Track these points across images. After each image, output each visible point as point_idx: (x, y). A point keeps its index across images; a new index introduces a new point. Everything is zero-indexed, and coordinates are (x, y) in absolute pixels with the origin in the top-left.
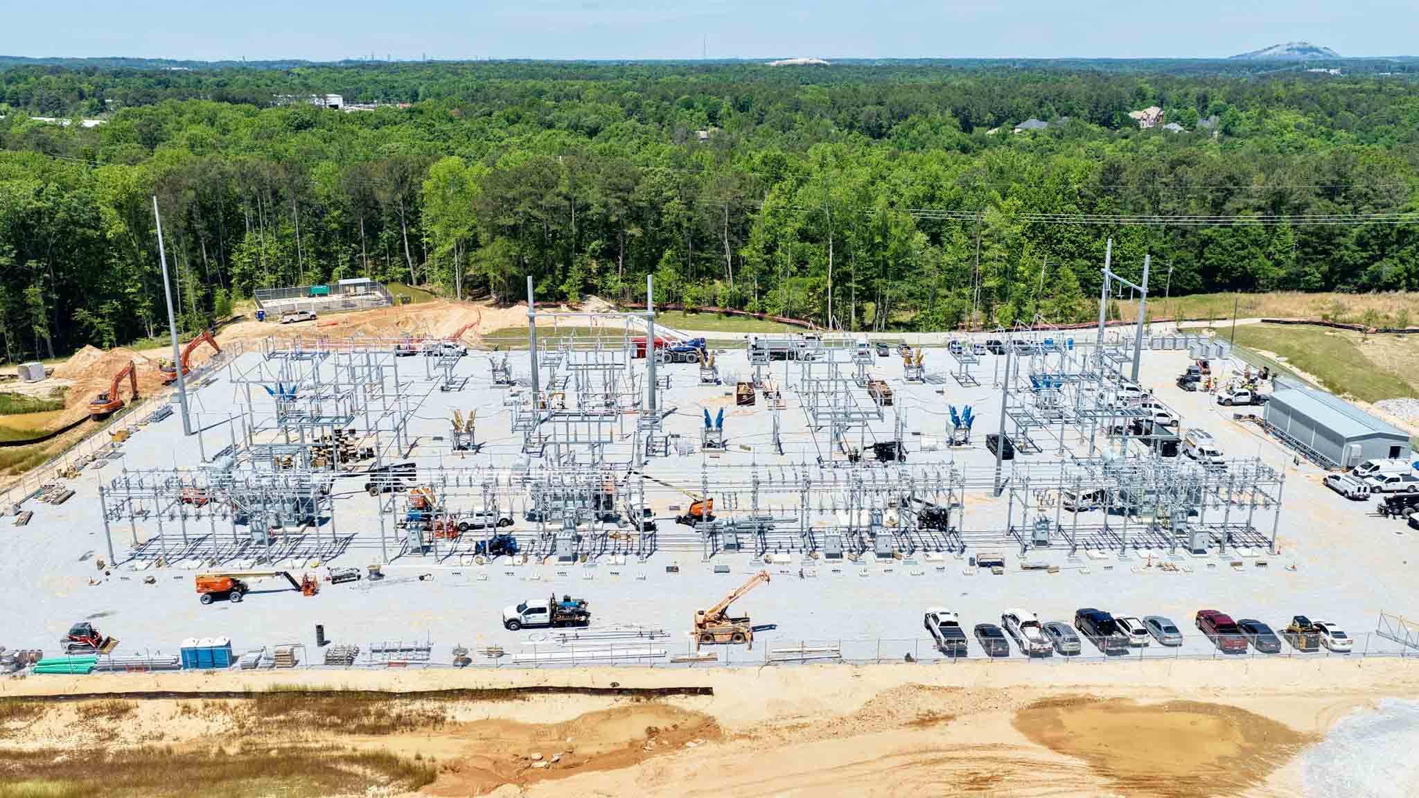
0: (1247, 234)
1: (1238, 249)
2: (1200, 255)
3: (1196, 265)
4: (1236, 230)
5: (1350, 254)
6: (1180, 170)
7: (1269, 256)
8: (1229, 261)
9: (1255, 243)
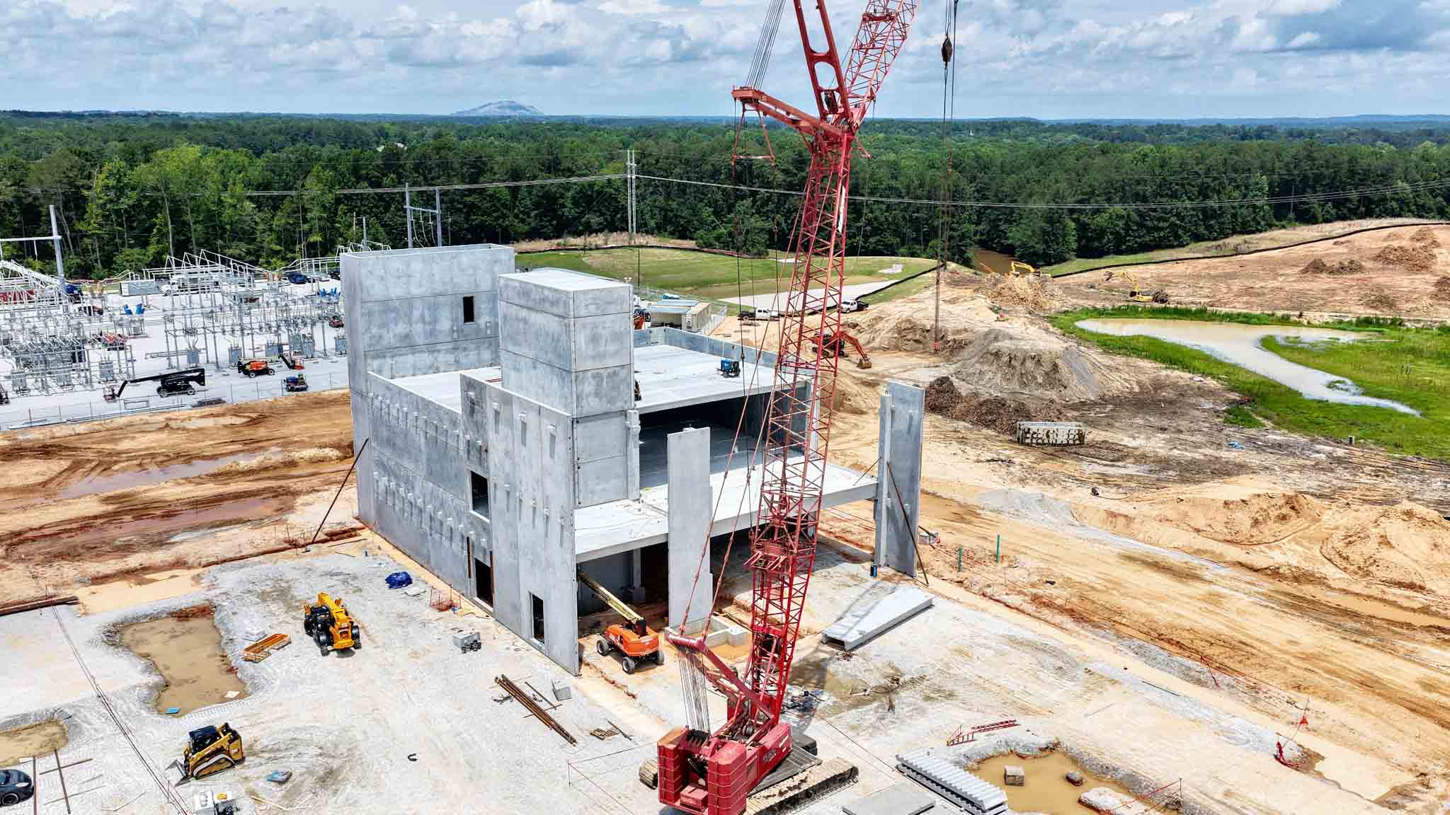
0: (499, 200)
1: (494, 211)
2: (467, 218)
3: (466, 226)
4: (491, 196)
5: (569, 211)
6: (443, 153)
7: (516, 216)
8: (489, 220)
9: (504, 205)
